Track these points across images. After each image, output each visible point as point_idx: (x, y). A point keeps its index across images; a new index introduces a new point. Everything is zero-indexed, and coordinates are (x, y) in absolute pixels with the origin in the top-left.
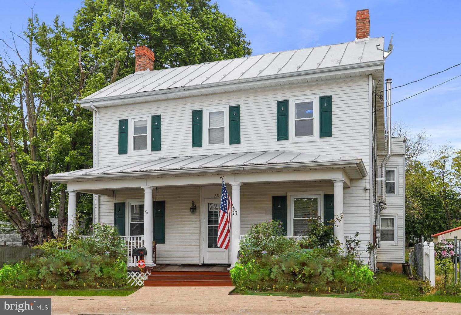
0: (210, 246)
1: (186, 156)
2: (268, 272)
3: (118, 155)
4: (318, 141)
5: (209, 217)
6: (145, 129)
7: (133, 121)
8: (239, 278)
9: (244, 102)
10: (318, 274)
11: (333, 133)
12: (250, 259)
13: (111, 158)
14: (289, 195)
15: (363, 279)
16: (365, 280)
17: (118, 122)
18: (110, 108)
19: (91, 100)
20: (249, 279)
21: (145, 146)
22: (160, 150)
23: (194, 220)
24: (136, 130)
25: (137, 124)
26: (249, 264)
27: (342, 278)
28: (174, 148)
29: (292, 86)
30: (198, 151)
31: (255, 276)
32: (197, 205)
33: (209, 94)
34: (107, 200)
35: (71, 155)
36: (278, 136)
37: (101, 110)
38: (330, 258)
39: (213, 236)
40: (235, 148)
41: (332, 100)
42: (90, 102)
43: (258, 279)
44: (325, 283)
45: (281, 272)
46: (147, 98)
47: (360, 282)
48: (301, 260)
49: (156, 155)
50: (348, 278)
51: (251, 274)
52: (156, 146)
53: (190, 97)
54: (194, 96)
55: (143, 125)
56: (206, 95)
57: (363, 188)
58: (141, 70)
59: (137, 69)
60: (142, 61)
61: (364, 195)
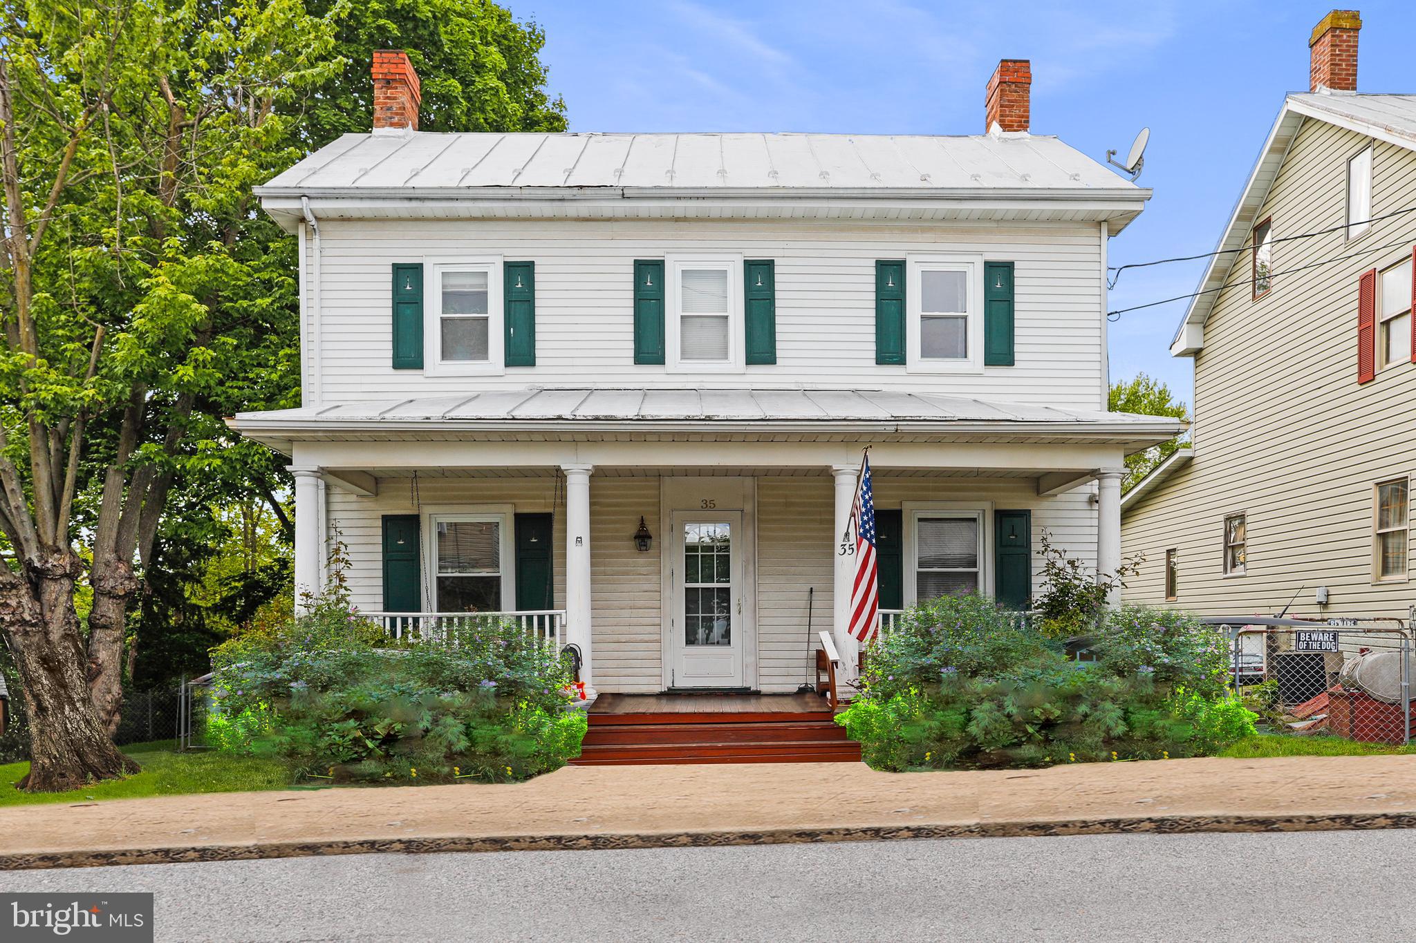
0: (691, 640)
1: (616, 386)
2: (961, 718)
3: (392, 371)
4: (980, 375)
5: (690, 562)
6: (481, 299)
7: (438, 271)
8: (866, 734)
9: (787, 253)
10: (1077, 718)
11: (1017, 356)
12: (899, 686)
13: (365, 379)
14: (907, 507)
15: (1222, 730)
16: (1228, 732)
17: (389, 269)
18: (360, 224)
19: (306, 192)
20: (899, 738)
21: (481, 351)
22: (533, 364)
23: (643, 570)
24: (449, 298)
25: (453, 281)
26: (900, 698)
27: (1155, 728)
28: (577, 362)
29: (917, 224)
30: (650, 375)
31: (918, 730)
32: (651, 528)
33: (685, 219)
34: (354, 506)
35: (196, 360)
36: (878, 352)
37: (327, 227)
38: (1116, 678)
39: (700, 615)
40: (761, 376)
41: (1016, 273)
42: (300, 198)
43: (928, 738)
44: (1104, 742)
45: (1004, 719)
46: (498, 208)
47: (1215, 737)
48: (1067, 688)
49: (521, 377)
50: (1175, 729)
51: (905, 725)
52: (521, 352)
53: (626, 219)
54: (637, 219)
55: (471, 286)
56: (677, 220)
57: (1085, 498)
58: (392, 125)
59: (379, 119)
60: (395, 98)
61: (1088, 514)
